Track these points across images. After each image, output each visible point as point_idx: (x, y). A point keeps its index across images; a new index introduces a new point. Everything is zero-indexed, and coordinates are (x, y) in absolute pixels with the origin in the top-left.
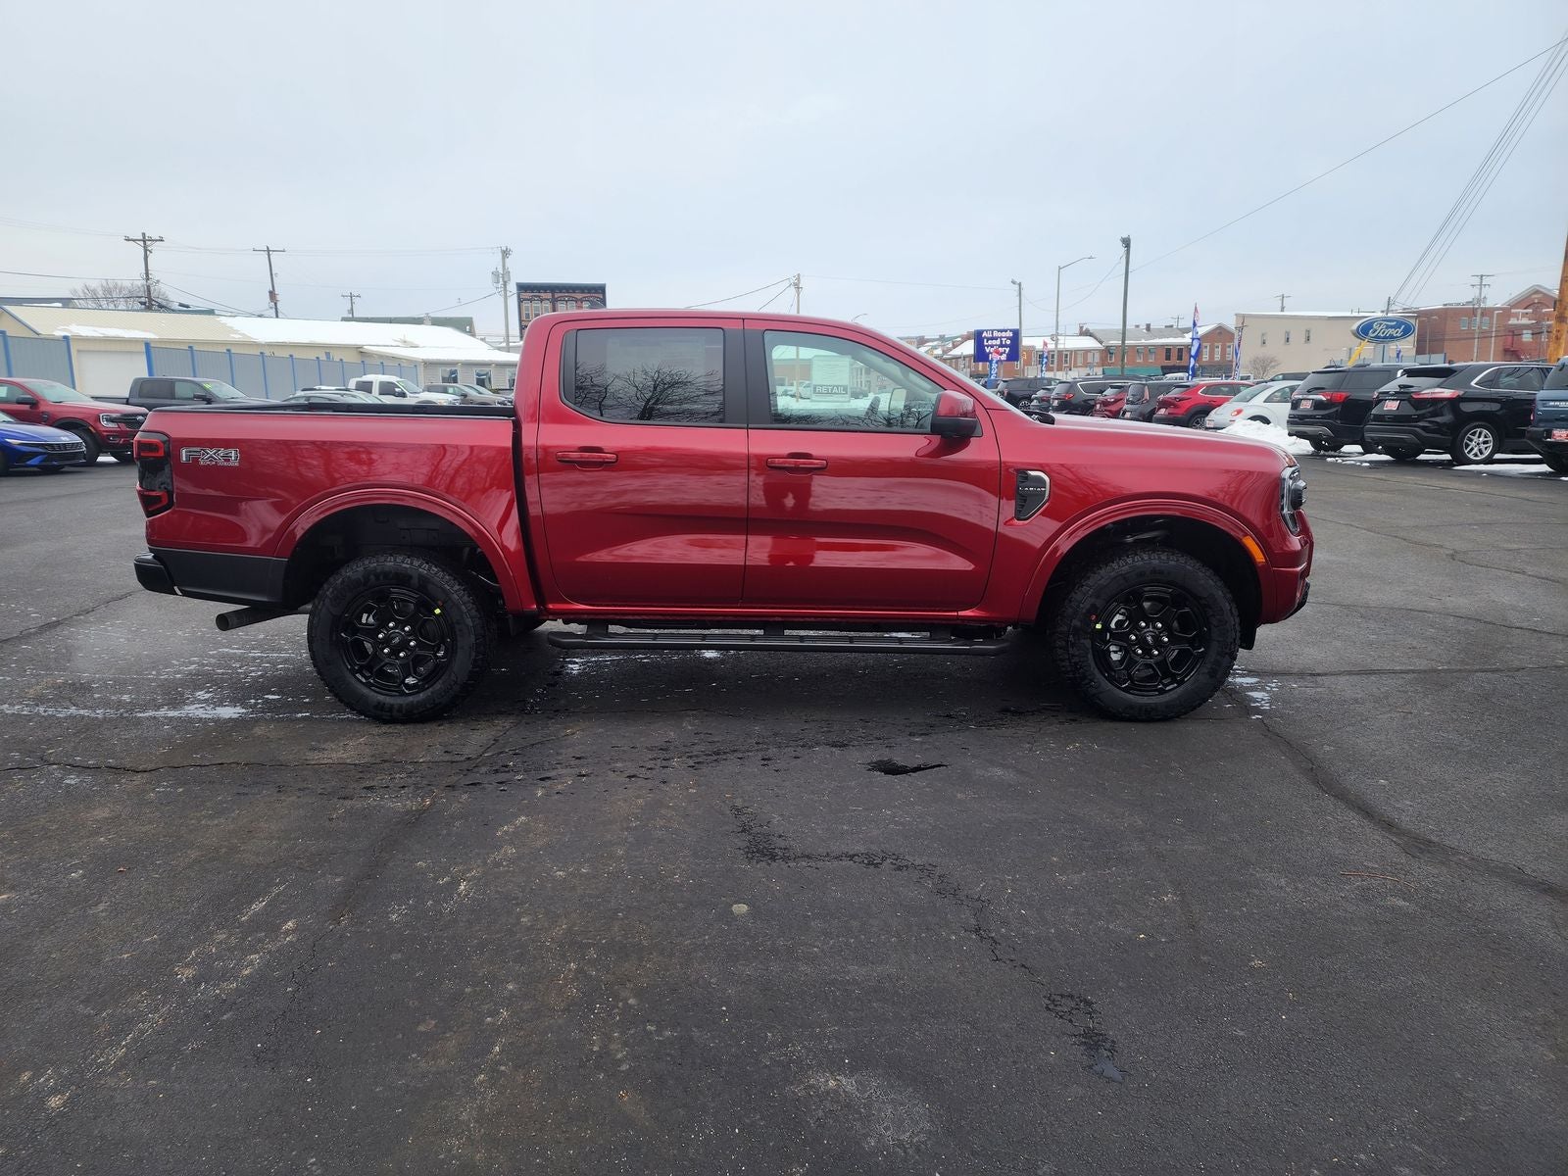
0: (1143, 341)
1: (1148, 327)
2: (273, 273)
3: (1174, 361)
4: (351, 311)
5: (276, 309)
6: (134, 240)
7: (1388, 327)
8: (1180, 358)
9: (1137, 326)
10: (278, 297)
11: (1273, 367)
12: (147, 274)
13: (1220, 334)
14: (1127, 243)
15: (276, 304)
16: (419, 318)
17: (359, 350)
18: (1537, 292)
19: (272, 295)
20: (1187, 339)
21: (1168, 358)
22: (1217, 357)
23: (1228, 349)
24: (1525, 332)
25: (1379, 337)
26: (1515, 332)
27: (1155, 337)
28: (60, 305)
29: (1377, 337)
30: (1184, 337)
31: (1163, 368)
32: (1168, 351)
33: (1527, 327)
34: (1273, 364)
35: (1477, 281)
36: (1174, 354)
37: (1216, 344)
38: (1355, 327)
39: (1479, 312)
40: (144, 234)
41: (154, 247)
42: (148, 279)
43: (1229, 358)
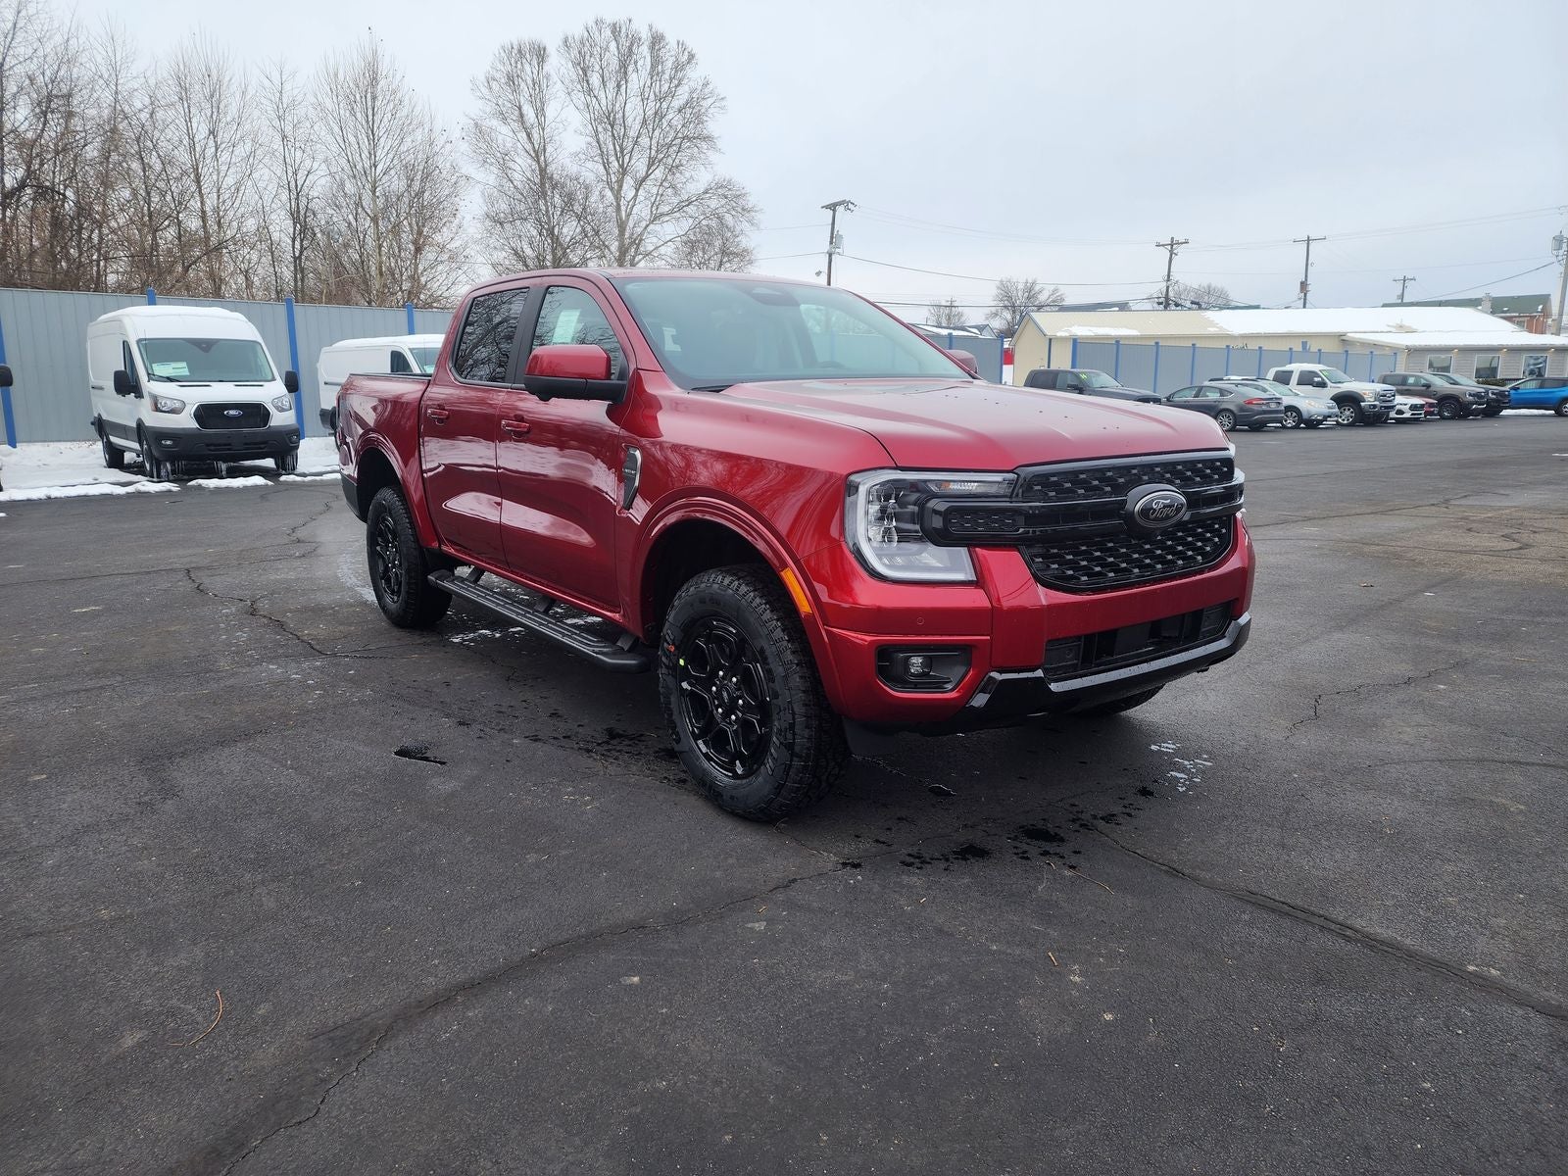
2: (1310, 262)
4: (1402, 296)
5: (1305, 300)
6: (1163, 245)
10: (1310, 288)
12: (1169, 276)
15: (1305, 295)
16: (1476, 299)
17: (1342, 339)
19: (1304, 286)
28: (1117, 309)
40: (1172, 238)
41: (1178, 249)
42: (1168, 280)
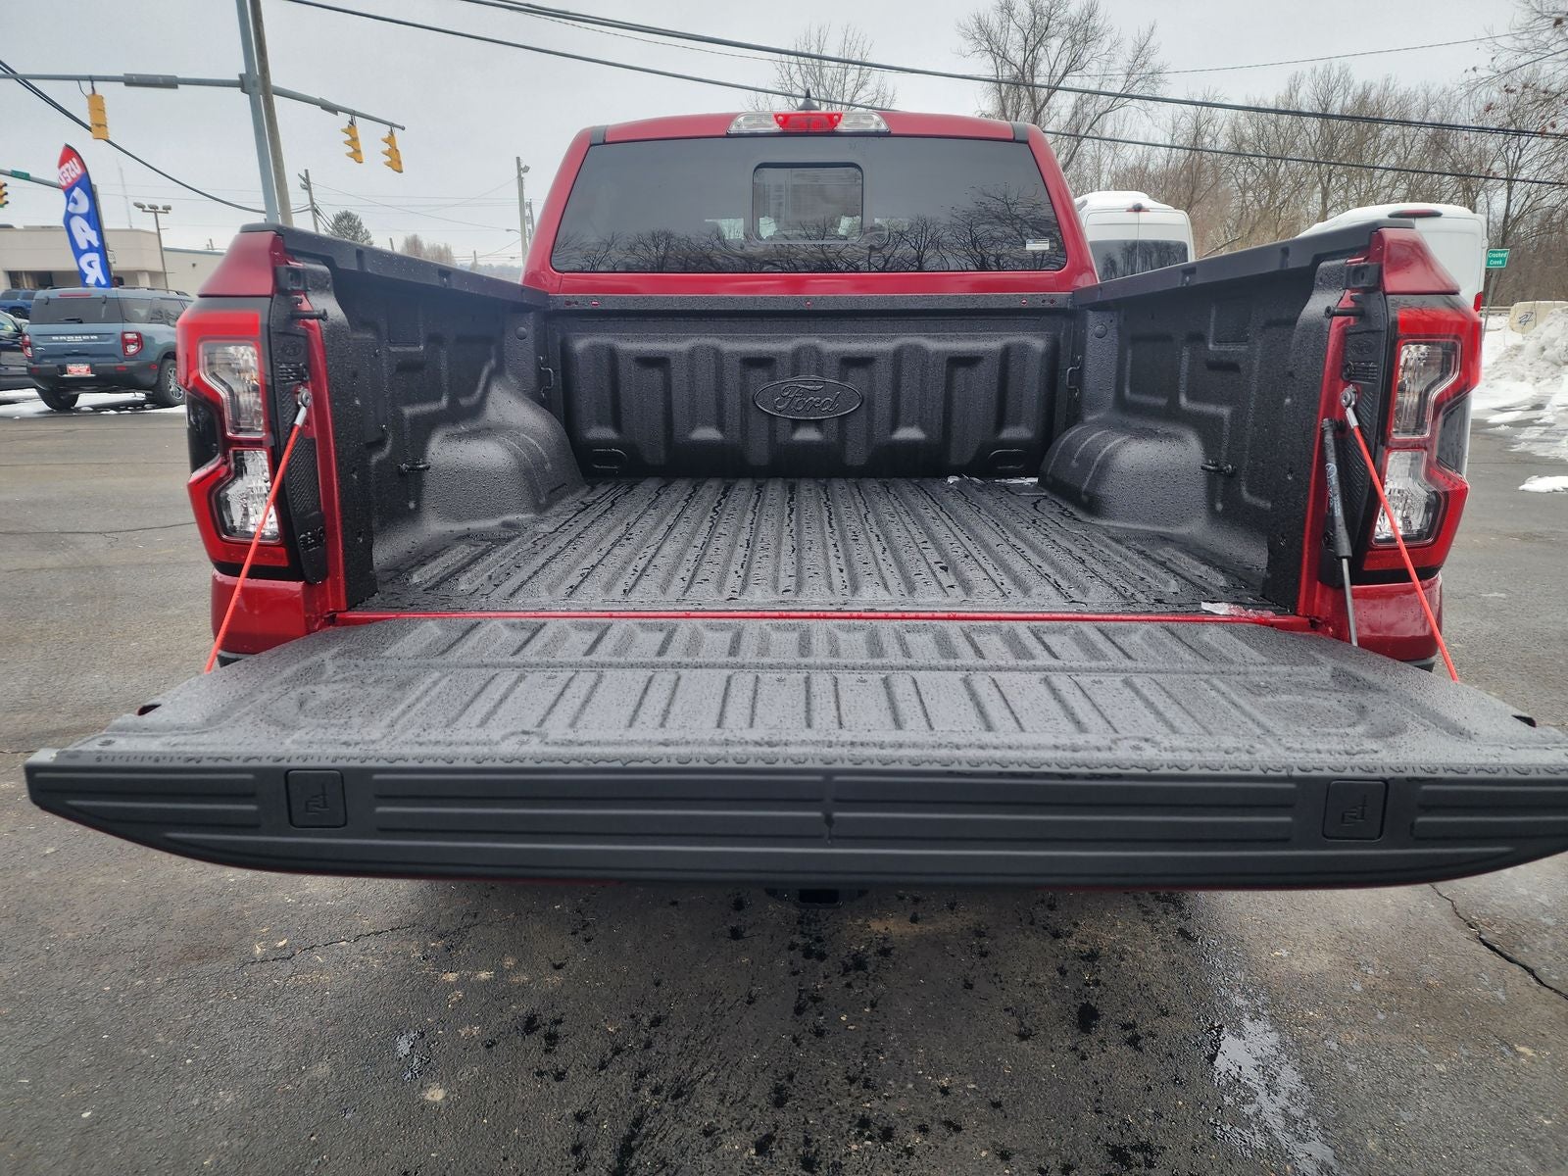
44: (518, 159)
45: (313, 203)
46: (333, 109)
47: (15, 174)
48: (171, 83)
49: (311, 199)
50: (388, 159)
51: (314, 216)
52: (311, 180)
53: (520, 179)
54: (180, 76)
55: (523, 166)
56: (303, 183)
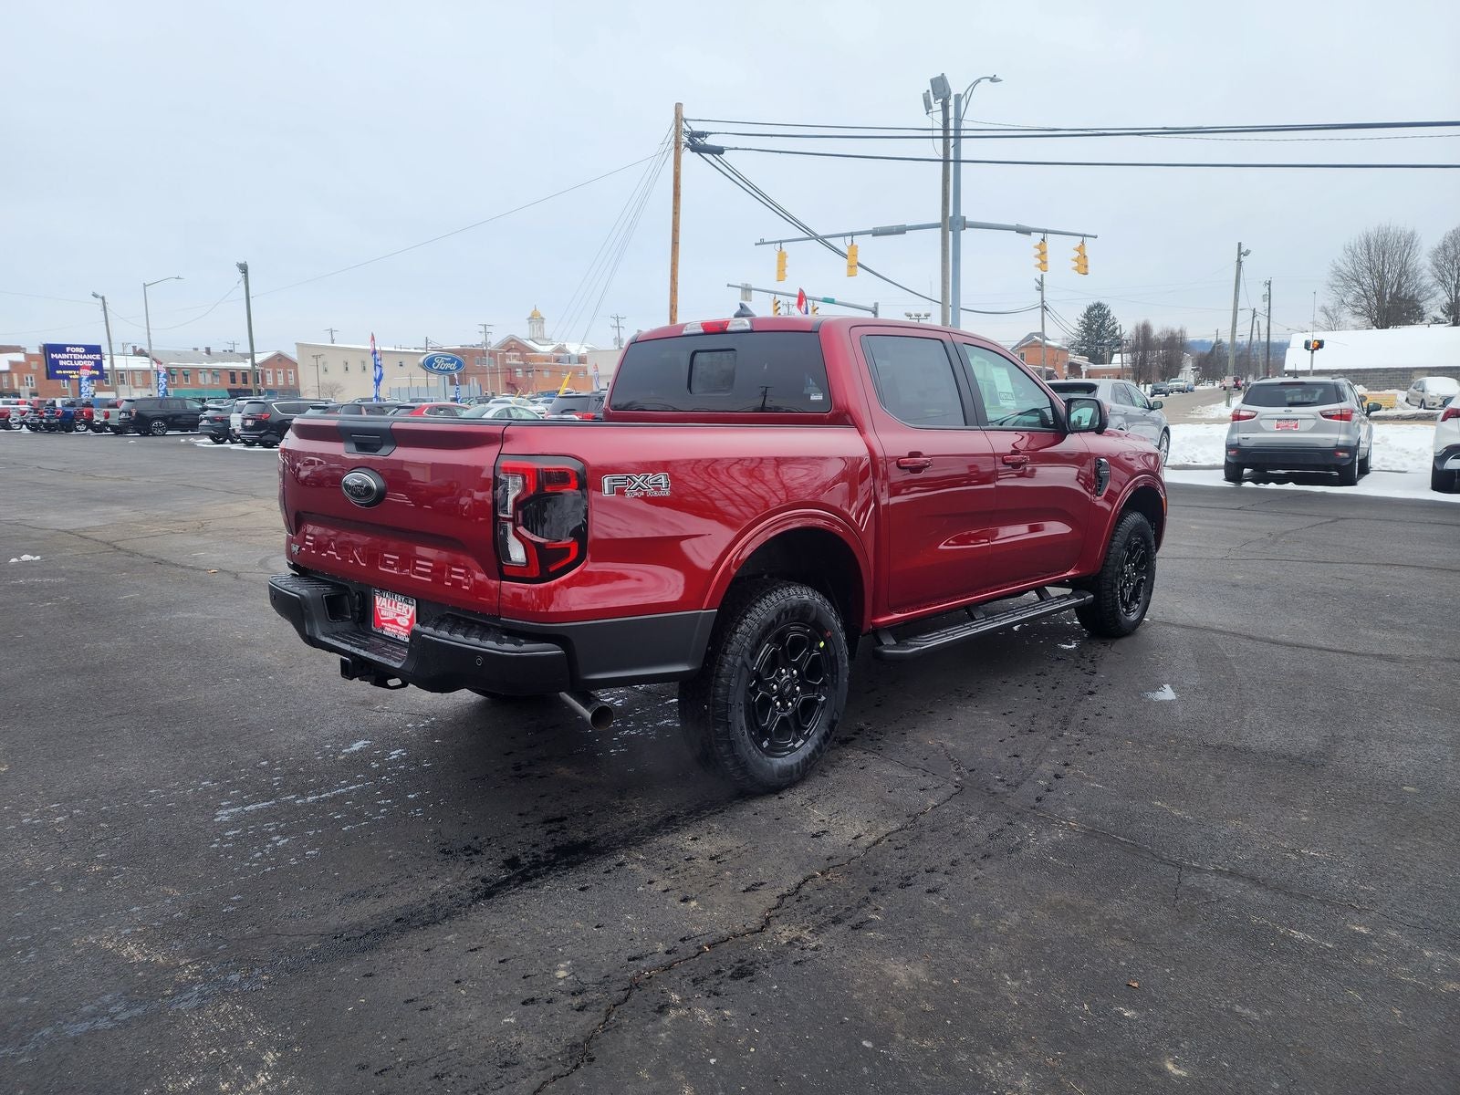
0: (205, 364)
1: (208, 351)
3: (239, 385)
7: (446, 362)
8: (245, 381)
9: (196, 349)
11: (339, 392)
13: (280, 360)
14: (244, 269)
18: (513, 340)
20: (248, 364)
21: (233, 381)
22: (281, 382)
23: (289, 375)
24: (517, 370)
25: (440, 370)
26: (511, 370)
27: (217, 361)
29: (438, 369)
30: (246, 362)
31: (229, 390)
32: (232, 375)
33: (518, 366)
34: (338, 389)
35: (482, 329)
36: (239, 378)
37: (278, 370)
38: (421, 360)
39: (487, 353)
43: (292, 382)
44: (1240, 244)
45: (1043, 302)
46: (1027, 231)
47: (826, 300)
48: (901, 230)
49: (1042, 299)
50: (1076, 264)
51: (1043, 312)
52: (1045, 282)
53: (1239, 262)
54: (908, 224)
55: (1243, 250)
56: (1038, 285)
